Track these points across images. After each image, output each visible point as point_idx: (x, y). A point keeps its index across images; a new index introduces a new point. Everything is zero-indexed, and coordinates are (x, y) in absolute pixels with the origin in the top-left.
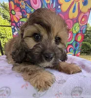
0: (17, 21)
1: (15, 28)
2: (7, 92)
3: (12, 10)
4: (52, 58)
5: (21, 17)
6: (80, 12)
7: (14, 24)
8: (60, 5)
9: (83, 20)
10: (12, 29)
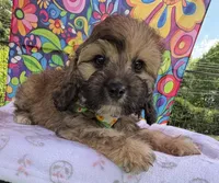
0: (23, 33)
1: (18, 49)
2: (67, 171)
3: (18, 9)
4: (122, 92)
5: (36, 26)
6: (175, 28)
7: (17, 39)
8: (131, 8)
9: (182, 45)
10: (11, 49)
